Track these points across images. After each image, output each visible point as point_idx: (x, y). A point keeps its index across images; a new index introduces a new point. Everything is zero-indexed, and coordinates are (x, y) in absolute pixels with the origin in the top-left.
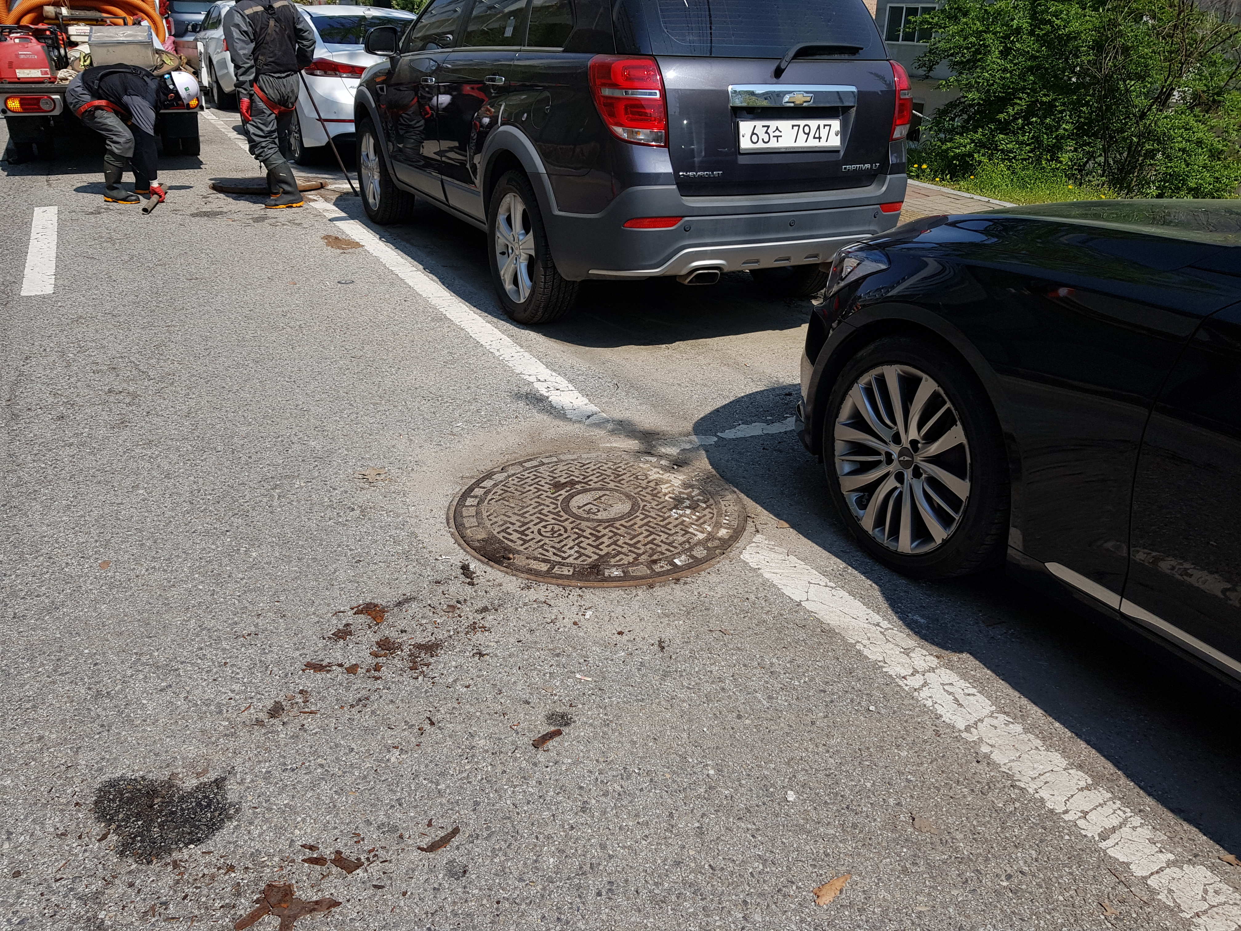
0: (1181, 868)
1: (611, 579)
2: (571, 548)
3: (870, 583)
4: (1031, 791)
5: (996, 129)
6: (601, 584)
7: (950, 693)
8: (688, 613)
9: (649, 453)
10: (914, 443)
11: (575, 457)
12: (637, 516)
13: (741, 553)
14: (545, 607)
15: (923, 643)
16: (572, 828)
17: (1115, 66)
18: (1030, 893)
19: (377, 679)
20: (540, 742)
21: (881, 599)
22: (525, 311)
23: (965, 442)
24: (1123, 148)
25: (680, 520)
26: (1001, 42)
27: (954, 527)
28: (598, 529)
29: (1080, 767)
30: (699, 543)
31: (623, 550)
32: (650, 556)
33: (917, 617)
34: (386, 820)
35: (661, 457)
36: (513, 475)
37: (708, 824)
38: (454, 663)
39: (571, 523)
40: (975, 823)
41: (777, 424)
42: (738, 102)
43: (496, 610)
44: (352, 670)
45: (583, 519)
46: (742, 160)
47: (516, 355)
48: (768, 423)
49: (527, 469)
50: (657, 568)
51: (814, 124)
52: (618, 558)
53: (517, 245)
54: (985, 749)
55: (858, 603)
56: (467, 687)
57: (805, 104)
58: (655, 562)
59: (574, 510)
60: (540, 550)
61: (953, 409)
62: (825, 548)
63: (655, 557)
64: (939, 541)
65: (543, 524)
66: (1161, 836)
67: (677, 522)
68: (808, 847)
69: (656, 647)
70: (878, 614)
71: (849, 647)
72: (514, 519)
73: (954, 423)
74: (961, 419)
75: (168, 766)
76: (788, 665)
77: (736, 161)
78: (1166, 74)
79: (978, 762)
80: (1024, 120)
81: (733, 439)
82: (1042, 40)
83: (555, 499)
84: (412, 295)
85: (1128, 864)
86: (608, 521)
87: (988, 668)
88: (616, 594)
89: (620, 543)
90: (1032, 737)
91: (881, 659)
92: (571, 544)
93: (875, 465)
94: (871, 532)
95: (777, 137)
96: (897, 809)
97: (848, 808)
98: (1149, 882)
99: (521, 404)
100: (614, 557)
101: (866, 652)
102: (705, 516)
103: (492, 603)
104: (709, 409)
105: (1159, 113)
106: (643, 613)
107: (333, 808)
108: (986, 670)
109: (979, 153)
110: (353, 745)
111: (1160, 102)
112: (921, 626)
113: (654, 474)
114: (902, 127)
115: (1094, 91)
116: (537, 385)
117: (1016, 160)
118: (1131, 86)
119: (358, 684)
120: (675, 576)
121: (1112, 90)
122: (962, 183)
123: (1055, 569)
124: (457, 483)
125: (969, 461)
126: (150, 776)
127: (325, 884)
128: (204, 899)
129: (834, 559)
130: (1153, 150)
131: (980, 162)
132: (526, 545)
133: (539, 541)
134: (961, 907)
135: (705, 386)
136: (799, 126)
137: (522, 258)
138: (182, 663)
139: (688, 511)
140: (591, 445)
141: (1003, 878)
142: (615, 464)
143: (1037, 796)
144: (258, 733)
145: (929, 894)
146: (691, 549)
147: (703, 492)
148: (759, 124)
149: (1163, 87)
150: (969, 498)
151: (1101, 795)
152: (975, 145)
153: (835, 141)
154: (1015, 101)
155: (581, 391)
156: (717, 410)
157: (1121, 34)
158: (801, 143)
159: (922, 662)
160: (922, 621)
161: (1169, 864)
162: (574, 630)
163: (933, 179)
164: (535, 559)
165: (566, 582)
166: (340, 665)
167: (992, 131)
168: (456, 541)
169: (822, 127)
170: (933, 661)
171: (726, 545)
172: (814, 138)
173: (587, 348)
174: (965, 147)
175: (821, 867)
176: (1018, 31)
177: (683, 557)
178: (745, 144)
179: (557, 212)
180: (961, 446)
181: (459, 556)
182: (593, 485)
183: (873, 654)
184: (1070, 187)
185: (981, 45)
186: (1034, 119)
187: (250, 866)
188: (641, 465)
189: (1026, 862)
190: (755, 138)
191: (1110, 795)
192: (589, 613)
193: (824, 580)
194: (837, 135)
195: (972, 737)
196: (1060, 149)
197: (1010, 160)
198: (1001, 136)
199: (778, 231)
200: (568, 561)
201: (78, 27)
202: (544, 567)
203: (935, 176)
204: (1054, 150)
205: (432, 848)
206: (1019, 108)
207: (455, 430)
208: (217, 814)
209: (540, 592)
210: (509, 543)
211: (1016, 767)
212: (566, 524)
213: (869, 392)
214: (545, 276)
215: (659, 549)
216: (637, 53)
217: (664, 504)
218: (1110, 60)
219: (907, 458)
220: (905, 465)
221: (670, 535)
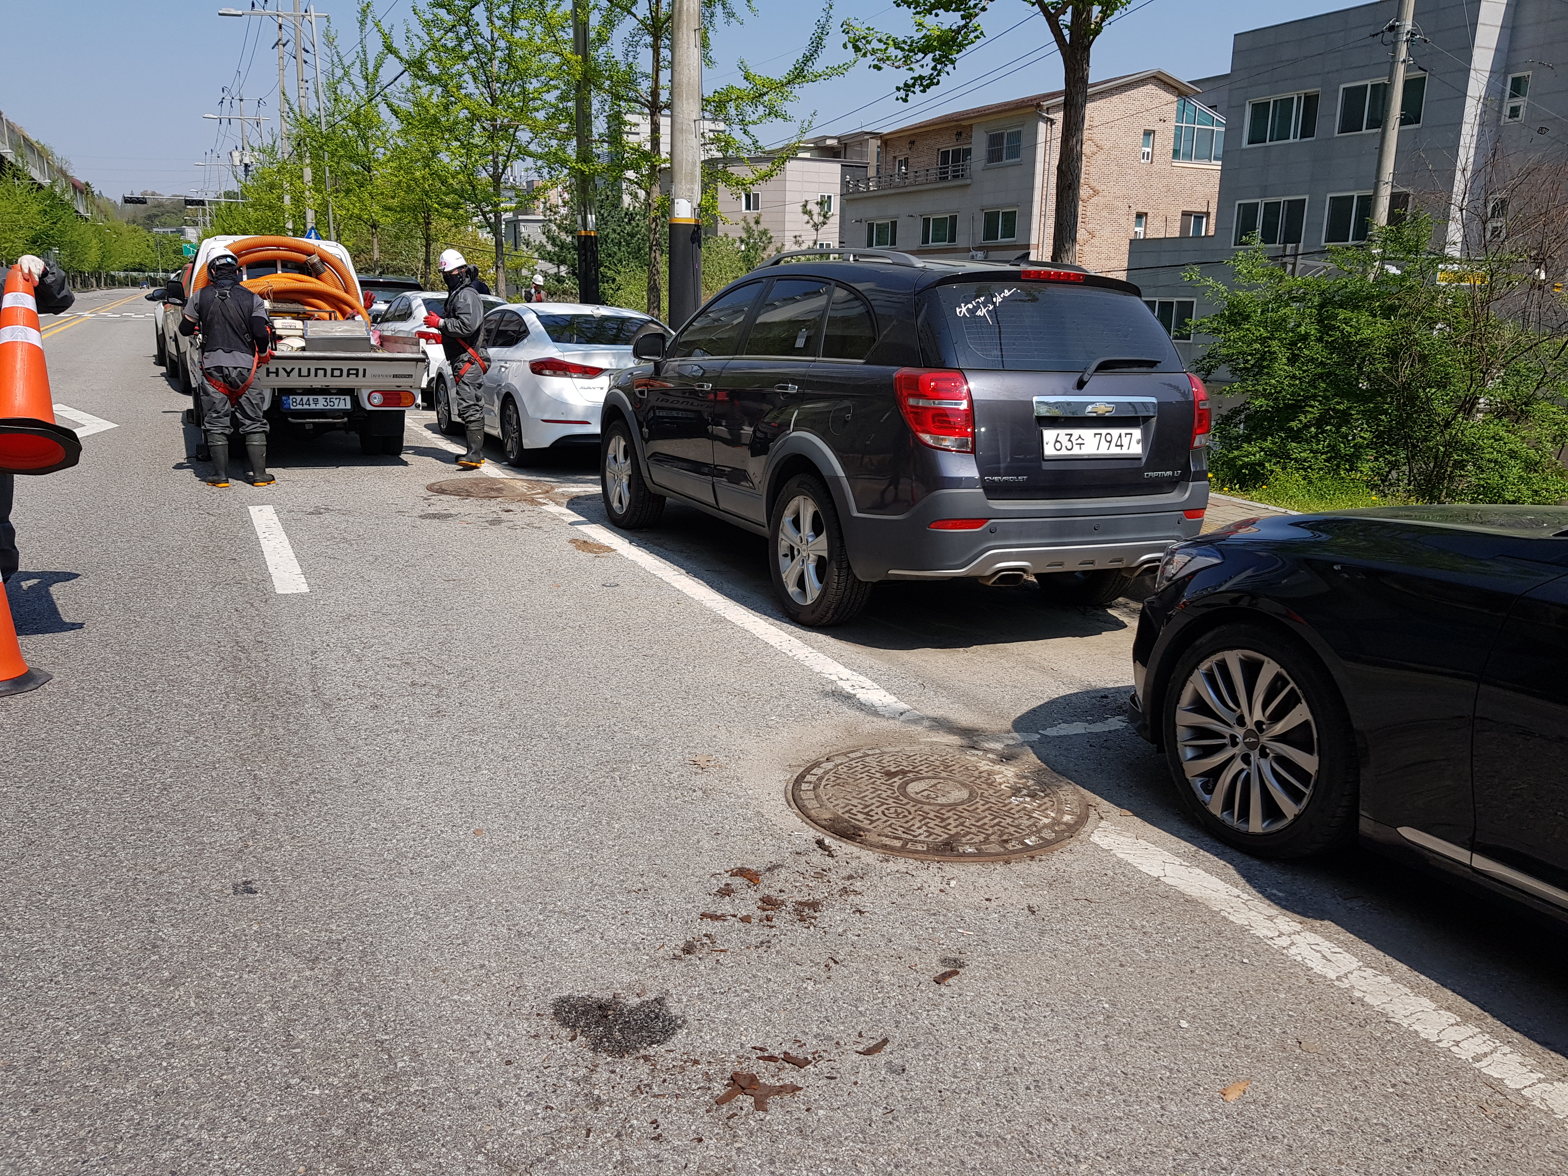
0: (1552, 1084)
1: (964, 854)
2: (919, 828)
3: (1224, 863)
4: (1405, 1025)
5: (1287, 437)
6: (957, 859)
7: (1318, 951)
8: (1051, 885)
9: (973, 747)
10: (1259, 724)
11: (898, 749)
12: (978, 802)
13: (1090, 836)
14: (909, 877)
15: (1284, 911)
16: (990, 1042)
17: (1413, 374)
18: (1415, 1097)
19: (771, 927)
20: (939, 980)
21: (1237, 876)
22: (813, 612)
23: (1310, 717)
24: (1428, 458)
25: (1022, 806)
26: (1288, 349)
27: (1305, 802)
28: (942, 811)
29: (1448, 1009)
30: (1045, 826)
31: (972, 831)
32: (1000, 836)
33: (1274, 891)
34: (819, 1031)
35: (986, 751)
36: (841, 764)
37: (1113, 1043)
38: (838, 918)
39: (913, 806)
40: (1357, 1047)
41: (1099, 724)
42: (1043, 411)
43: (862, 878)
44: (746, 919)
45: (924, 803)
46: (1046, 466)
47: (810, 655)
48: (1090, 722)
49: (854, 759)
50: (1009, 846)
51: (1115, 432)
52: (968, 837)
53: (804, 547)
54: (1357, 994)
55: (1214, 879)
56: (859, 936)
57: (1107, 414)
58: (1006, 841)
59: (913, 795)
60: (890, 829)
61: (1296, 688)
62: (1172, 834)
63: (1005, 837)
64: (1290, 817)
65: (885, 806)
66: (1530, 1060)
67: (1019, 808)
68: (1207, 1061)
69: (1027, 911)
70: (1237, 887)
71: (1214, 914)
72: (855, 802)
73: (1300, 702)
74: (1305, 697)
75: (608, 988)
76: (1159, 927)
77: (1040, 467)
78: (1469, 383)
79: (1353, 1003)
80: (1317, 428)
81: (1058, 737)
82: (1331, 347)
83: (891, 785)
84: (681, 598)
85: (1502, 1080)
86: (949, 805)
87: (1350, 933)
88: (974, 868)
89: (967, 824)
90: (1401, 986)
91: (1246, 923)
92: (918, 824)
93: (1220, 748)
94: (1219, 816)
95: (1080, 444)
96: (1283, 1035)
97: (1238, 1034)
98: (1523, 1092)
99: (830, 701)
100: (964, 836)
101: (1231, 918)
102: (1045, 803)
103: (856, 873)
104: (1024, 709)
105: (1465, 421)
106: (1006, 884)
107: (768, 1022)
108: (1348, 934)
109: (1271, 462)
110: (769, 976)
111: (1465, 411)
112: (1279, 898)
113: (984, 766)
114: (1201, 436)
115: (1392, 398)
116: (840, 683)
117: (1312, 470)
118: (1432, 394)
119: (756, 931)
120: (1029, 853)
121: (1412, 399)
122: (1254, 493)
123: (1408, 833)
124: (786, 770)
125: (1315, 736)
126: (595, 995)
127: (782, 1075)
128: (681, 1083)
129: (1184, 843)
130: (1463, 460)
131: (1272, 471)
132: (874, 825)
133: (886, 821)
134: (1354, 1105)
135: (1015, 687)
136: (1101, 434)
137: (811, 559)
138: (587, 911)
139: (1028, 799)
140: (912, 740)
141: (1389, 1086)
142: (941, 756)
143: (1410, 1029)
144: (679, 966)
145: (1324, 1096)
146: (1039, 831)
147: (1039, 783)
148: (1062, 433)
149: (1467, 396)
150: (1318, 772)
151: (1471, 1029)
152: (1266, 454)
153: (1136, 449)
154: (1307, 408)
155: (887, 690)
156: (1034, 710)
157: (1417, 342)
158: (1104, 450)
159: (1286, 927)
160: (1281, 894)
161: (1540, 1081)
162: (943, 896)
163: (1221, 489)
164: (887, 836)
165: (923, 856)
166: (735, 916)
167: (1283, 439)
168: (803, 821)
169: (1123, 436)
170: (1299, 927)
171: (1072, 830)
172: (1117, 446)
173: (882, 650)
174: (1254, 455)
175: (1222, 1075)
176: (1305, 337)
177: (1033, 838)
178: (1049, 450)
179: (856, 514)
180: (1306, 723)
181: (811, 833)
182: (925, 775)
183: (1239, 919)
184: (1374, 498)
185: (1266, 352)
186: (1328, 428)
187: (712, 1060)
188: (968, 757)
189: (1407, 1076)
190: (1058, 446)
191: (1479, 1030)
192: (953, 883)
193: (1178, 861)
194: (1138, 443)
195: (1345, 984)
196: (1358, 458)
197: (1305, 470)
198: (1294, 444)
199: (1083, 534)
200: (919, 838)
201: (284, 321)
202: (898, 844)
203: (1223, 486)
204: (1352, 460)
205: (869, 1052)
206: (1312, 416)
207: (770, 723)
208: (667, 1023)
209: (900, 864)
210: (857, 823)
211: (1389, 1008)
212: (908, 807)
213: (1210, 677)
214: (839, 576)
215: (1006, 830)
216: (940, 364)
217: (1001, 792)
218: (1406, 368)
219: (1252, 740)
220: (1251, 746)
221: (1014, 819)
